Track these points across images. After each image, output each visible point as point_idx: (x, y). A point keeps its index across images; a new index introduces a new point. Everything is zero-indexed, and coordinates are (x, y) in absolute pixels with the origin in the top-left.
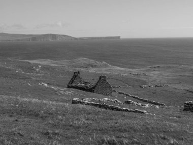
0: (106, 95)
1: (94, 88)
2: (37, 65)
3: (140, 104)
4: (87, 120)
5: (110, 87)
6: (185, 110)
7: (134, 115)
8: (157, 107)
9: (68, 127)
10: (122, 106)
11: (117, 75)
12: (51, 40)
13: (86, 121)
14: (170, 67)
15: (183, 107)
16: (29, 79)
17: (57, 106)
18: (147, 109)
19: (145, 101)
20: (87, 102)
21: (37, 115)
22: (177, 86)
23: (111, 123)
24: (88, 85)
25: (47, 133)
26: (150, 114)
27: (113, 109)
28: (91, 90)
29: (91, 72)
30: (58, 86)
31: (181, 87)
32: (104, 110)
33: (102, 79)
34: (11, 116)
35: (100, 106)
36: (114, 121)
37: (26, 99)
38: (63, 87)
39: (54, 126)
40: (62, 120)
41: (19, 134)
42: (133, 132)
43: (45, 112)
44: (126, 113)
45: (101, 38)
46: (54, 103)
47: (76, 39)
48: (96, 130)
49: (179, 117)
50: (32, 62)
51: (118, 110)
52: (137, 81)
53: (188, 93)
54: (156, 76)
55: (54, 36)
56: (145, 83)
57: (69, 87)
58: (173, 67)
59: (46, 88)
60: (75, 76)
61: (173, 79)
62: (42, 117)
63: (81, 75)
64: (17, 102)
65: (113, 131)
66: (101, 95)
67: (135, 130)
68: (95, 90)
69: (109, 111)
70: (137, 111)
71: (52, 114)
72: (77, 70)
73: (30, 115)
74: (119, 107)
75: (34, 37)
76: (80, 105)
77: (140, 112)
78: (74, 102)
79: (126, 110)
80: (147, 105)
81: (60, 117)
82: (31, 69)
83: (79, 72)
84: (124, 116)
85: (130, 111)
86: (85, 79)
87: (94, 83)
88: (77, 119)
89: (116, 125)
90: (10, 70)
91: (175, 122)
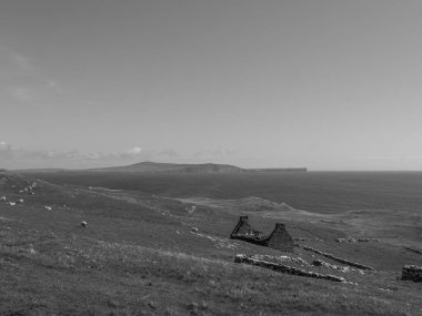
0: (285, 251)
1: (268, 240)
2: (190, 205)
3: (335, 267)
4: (252, 288)
5: (290, 239)
6: (404, 278)
7: (325, 283)
8: (362, 272)
9: (223, 299)
10: (308, 269)
11: (301, 223)
12: (210, 172)
13: (250, 291)
14: (380, 213)
15: (400, 274)
16: (179, 224)
17: (211, 265)
18: (345, 275)
19: (343, 263)
20: (256, 260)
21: (180, 278)
22: (391, 241)
23: (287, 296)
24: (260, 236)
25: (191, 307)
26: (350, 284)
27: (293, 272)
28: (264, 243)
29: (264, 217)
30: (217, 235)
31: (398, 244)
32: (280, 274)
33: (280, 227)
34: (143, 277)
35: (275, 268)
36: (293, 293)
37: (169, 253)
38: (225, 237)
39: (202, 296)
40: (215, 287)
41: (149, 305)
42: (320, 311)
43: (193, 274)
44: (312, 281)
45: (280, 170)
46: (207, 260)
47: (244, 170)
48: (264, 305)
49: (395, 289)
50: (183, 201)
51: (301, 274)
52: (330, 231)
53: (408, 253)
54: (360, 225)
55: (216, 167)
56: (342, 235)
57: (232, 238)
58: (385, 213)
59: (200, 238)
60: (242, 222)
61: (385, 231)
62: (187, 281)
63: (249, 221)
64: (156, 257)
65: (290, 308)
66: (278, 251)
67: (323, 309)
68: (270, 243)
69: (287, 275)
70: (329, 278)
71: (202, 277)
72: (245, 213)
73: (171, 277)
74: (303, 271)
75: (189, 168)
76: (245, 266)
77: (334, 279)
78: (238, 260)
79: (314, 276)
80: (346, 269)
81: (213, 282)
82: (182, 210)
83: (247, 217)
84: (309, 284)
85: (320, 277)
86: (256, 226)
87: (267, 233)
88: (238, 287)
89: (294, 299)
90: (153, 211)
91: (388, 297)
